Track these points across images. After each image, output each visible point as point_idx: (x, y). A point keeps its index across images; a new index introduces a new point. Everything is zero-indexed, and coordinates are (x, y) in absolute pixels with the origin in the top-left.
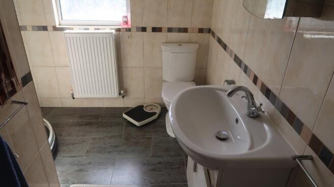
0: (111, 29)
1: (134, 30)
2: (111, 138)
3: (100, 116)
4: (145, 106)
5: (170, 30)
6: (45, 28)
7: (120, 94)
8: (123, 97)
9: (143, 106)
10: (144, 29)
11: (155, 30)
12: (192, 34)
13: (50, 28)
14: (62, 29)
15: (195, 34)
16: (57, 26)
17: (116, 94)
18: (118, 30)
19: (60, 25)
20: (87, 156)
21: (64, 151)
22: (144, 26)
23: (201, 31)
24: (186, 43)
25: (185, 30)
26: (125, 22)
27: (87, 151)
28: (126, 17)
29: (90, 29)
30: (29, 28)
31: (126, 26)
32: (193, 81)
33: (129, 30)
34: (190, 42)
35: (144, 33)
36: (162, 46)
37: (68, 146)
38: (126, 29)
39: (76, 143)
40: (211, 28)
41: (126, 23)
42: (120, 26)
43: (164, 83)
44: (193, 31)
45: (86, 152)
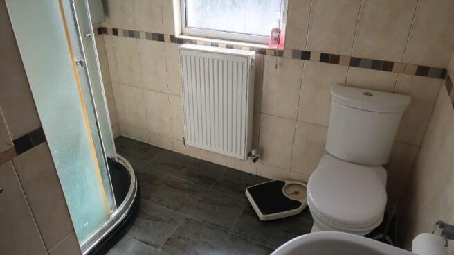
0: (251, 49)
1: (288, 54)
2: (211, 228)
3: (214, 180)
4: (287, 183)
5: (355, 62)
6: (160, 38)
7: (249, 154)
8: (254, 161)
9: (283, 183)
10: (306, 55)
11: (325, 58)
12: (401, 76)
13: (167, 38)
14: (181, 41)
15: (407, 76)
16: (177, 36)
17: (243, 154)
18: (262, 52)
19: (182, 34)
20: (164, 248)
21: (139, 227)
22: (306, 49)
23: (423, 71)
24: (384, 91)
25: (387, 66)
26: (275, 39)
27: (169, 239)
28: (278, 31)
29: (219, 45)
30: (143, 35)
31: (275, 47)
32: (384, 166)
33: (279, 53)
34: (393, 91)
35: (306, 61)
36: (332, 92)
37: (149, 221)
38: (275, 51)
39: (161, 220)
40: (448, 69)
41: (277, 40)
42: (267, 44)
43: (325, 156)
44: (404, 69)
45: (166, 240)
